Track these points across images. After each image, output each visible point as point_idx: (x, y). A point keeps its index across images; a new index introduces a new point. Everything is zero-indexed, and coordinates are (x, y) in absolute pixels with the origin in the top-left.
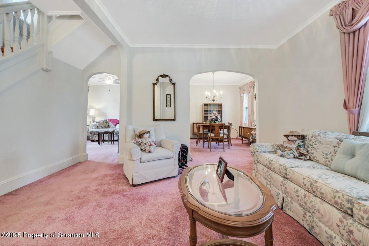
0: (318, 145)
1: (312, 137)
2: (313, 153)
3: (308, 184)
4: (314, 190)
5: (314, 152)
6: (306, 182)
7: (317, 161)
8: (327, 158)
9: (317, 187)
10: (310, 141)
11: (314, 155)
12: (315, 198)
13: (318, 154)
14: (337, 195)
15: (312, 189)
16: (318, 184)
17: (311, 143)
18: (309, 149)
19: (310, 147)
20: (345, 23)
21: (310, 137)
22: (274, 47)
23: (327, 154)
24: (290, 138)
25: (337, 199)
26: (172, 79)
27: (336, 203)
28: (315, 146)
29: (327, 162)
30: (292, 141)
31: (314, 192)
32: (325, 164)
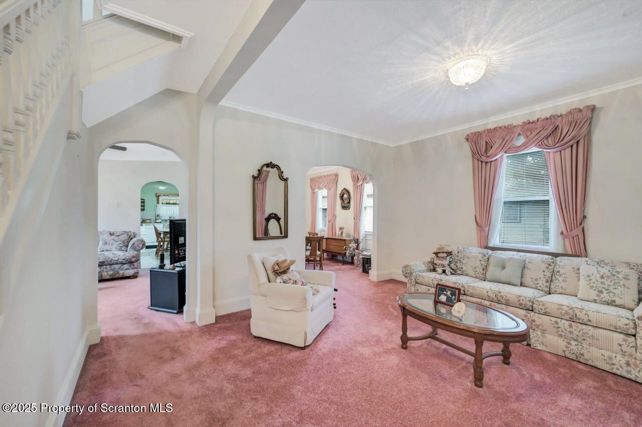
0: (466, 260)
1: (458, 252)
2: (462, 268)
3: (492, 295)
4: (499, 299)
5: (463, 266)
6: (490, 294)
7: (467, 275)
8: (476, 271)
9: (502, 297)
10: (458, 256)
11: (464, 269)
12: (500, 305)
13: (467, 268)
14: (521, 298)
15: (497, 298)
16: (502, 294)
17: (459, 258)
18: (457, 264)
19: (458, 262)
20: (481, 153)
21: (456, 253)
22: (391, 145)
23: (475, 268)
24: (439, 255)
25: (521, 301)
26: (283, 172)
27: (521, 304)
28: (464, 262)
29: (477, 275)
30: (442, 257)
31: (500, 301)
32: (474, 276)
